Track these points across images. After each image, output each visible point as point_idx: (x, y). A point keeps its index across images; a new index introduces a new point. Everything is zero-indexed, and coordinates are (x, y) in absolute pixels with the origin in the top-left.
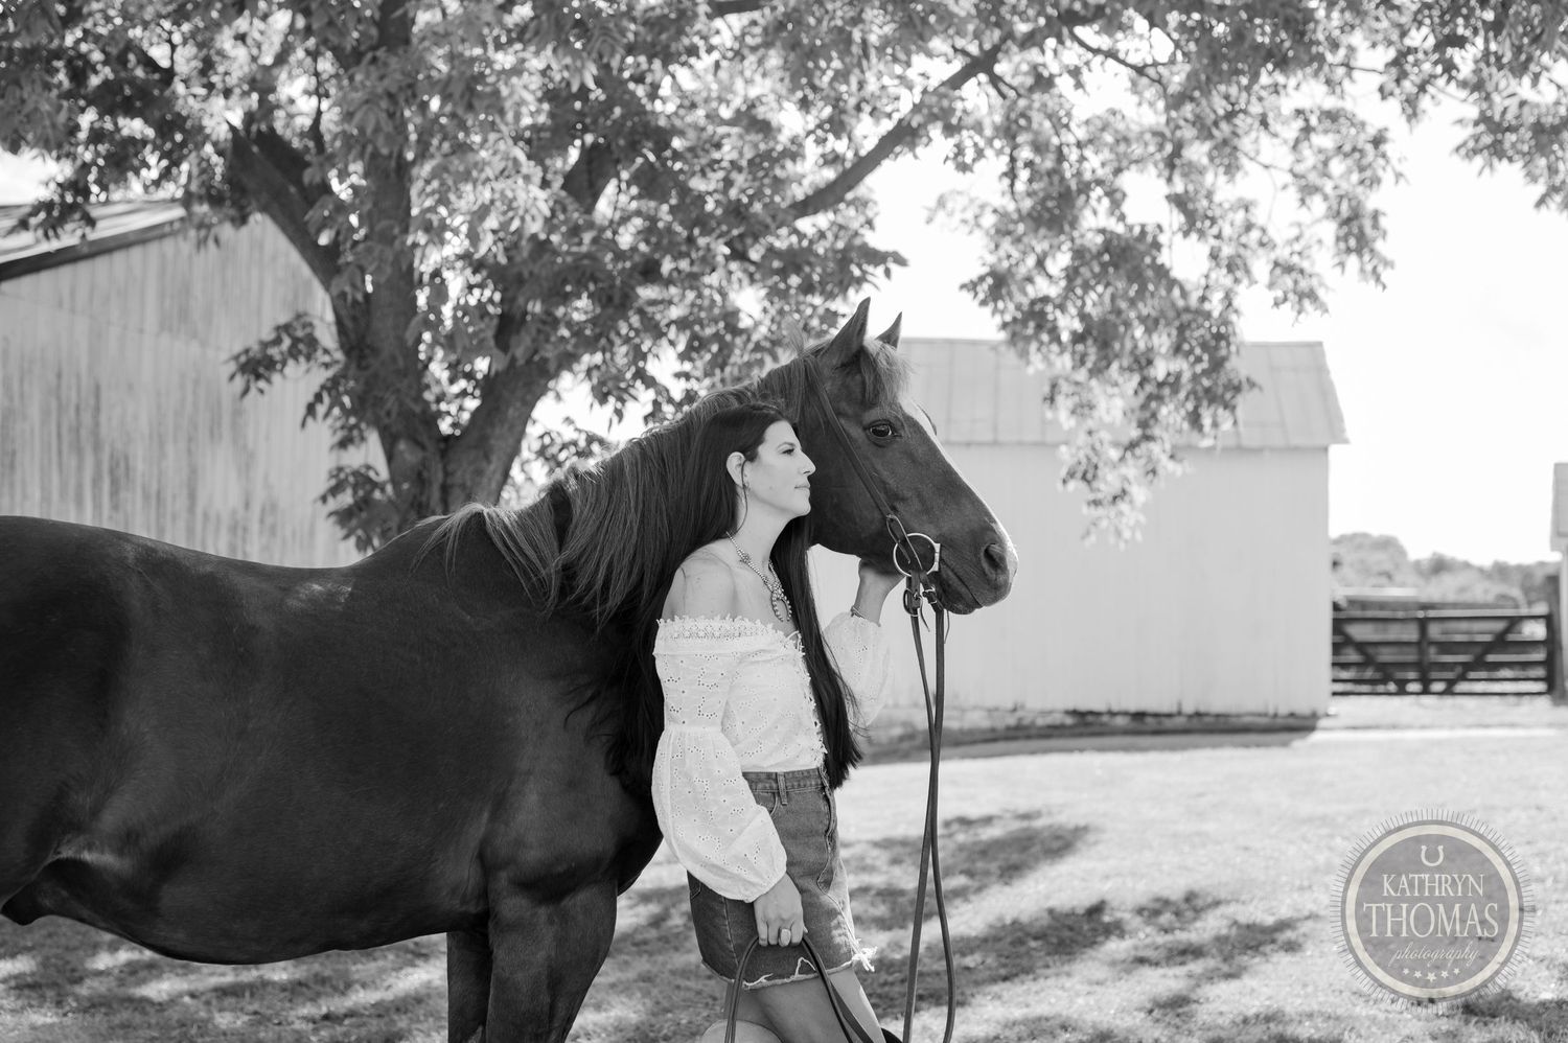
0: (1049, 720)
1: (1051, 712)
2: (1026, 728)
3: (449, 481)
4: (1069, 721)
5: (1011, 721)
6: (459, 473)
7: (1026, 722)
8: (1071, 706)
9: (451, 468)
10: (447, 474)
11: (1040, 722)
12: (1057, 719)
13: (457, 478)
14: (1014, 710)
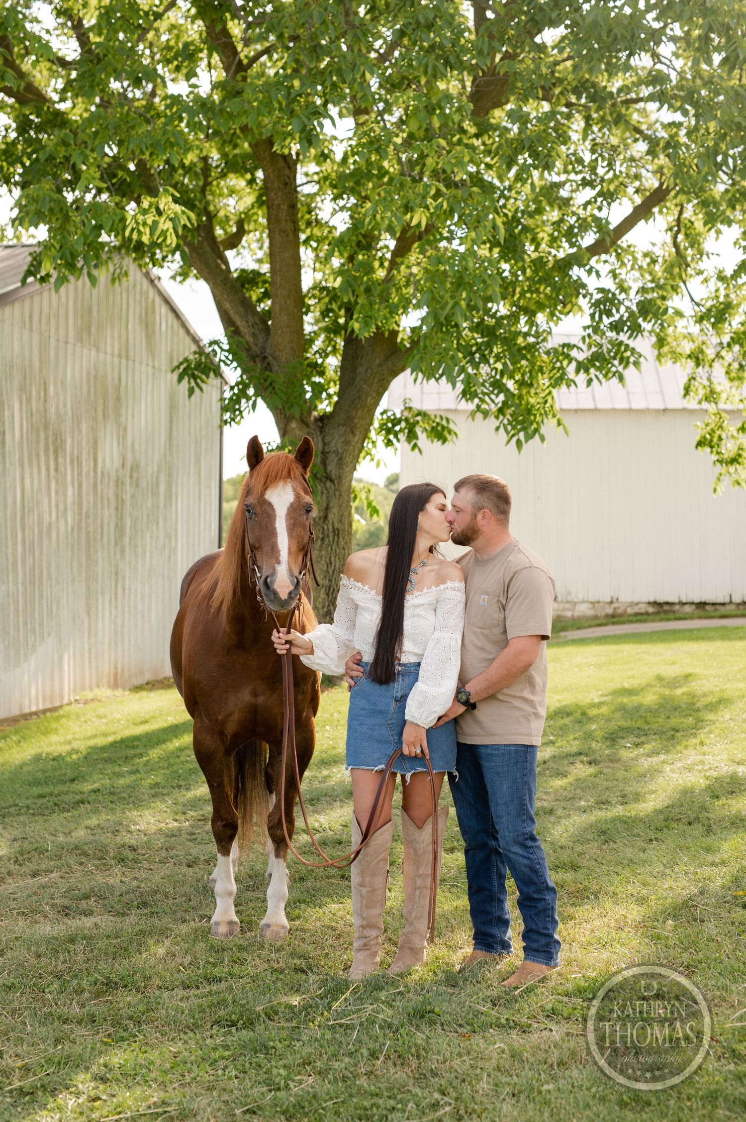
0: (636, 609)
1: (637, 604)
2: (620, 615)
3: (327, 450)
4: (651, 610)
5: (610, 611)
6: (333, 444)
7: (619, 611)
8: (652, 600)
9: (327, 440)
10: (324, 444)
11: (630, 611)
12: (643, 608)
13: (332, 447)
14: (611, 602)
